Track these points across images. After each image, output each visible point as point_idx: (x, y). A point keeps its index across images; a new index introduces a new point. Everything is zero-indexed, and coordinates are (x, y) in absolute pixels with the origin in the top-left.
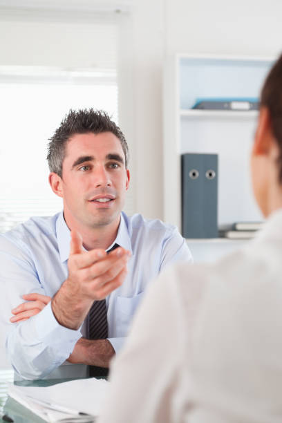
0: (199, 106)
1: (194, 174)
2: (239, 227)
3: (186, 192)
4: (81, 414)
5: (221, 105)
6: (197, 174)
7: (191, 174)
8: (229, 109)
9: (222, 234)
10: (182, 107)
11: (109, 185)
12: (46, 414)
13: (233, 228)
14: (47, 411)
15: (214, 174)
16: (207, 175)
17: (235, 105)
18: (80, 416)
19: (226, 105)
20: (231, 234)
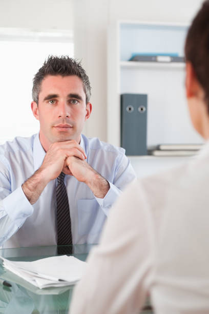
0: (134, 59)
1: (130, 109)
2: (162, 147)
3: (124, 122)
4: (60, 280)
5: (149, 58)
6: (132, 109)
7: (128, 109)
8: (156, 61)
9: (150, 153)
10: (122, 60)
11: (67, 117)
12: (34, 280)
13: (158, 148)
14: (35, 278)
15: (144, 109)
16: (140, 109)
17: (160, 59)
18: (59, 282)
19: (153, 59)
20: (157, 153)
